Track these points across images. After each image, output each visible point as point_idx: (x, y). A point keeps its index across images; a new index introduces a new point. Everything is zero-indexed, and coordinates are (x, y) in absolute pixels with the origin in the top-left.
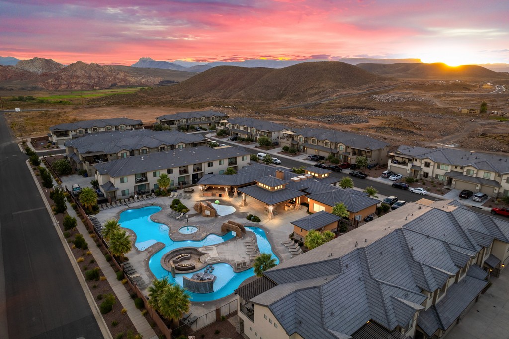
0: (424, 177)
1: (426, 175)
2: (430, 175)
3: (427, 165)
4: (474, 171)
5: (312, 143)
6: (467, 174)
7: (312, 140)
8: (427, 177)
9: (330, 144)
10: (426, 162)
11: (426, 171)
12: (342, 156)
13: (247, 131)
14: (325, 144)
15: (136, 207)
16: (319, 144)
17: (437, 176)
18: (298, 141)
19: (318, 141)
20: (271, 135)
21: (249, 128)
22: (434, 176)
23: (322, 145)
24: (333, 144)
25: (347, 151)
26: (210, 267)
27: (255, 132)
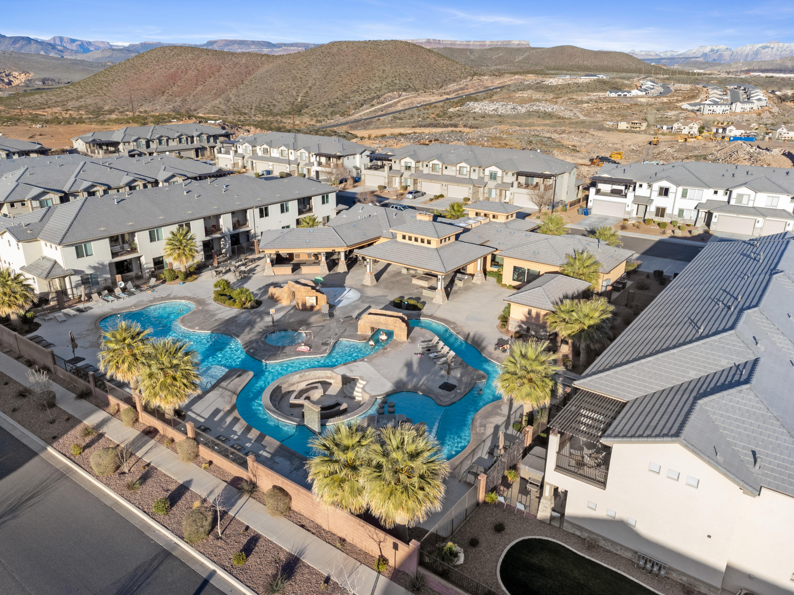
0: (657, 215)
1: (661, 212)
2: (668, 211)
3: (665, 192)
4: (749, 196)
5: (431, 173)
6: (736, 202)
7: (430, 165)
8: (662, 216)
9: (468, 170)
10: (661, 189)
11: (661, 205)
12: (494, 192)
13: (287, 158)
14: (458, 172)
15: (133, 306)
16: (446, 172)
17: (681, 212)
18: (403, 170)
19: (444, 167)
20: (342, 164)
21: (293, 151)
22: (676, 212)
23: (453, 174)
24: (474, 170)
25: (504, 181)
26: (384, 402)
27: (307, 159)
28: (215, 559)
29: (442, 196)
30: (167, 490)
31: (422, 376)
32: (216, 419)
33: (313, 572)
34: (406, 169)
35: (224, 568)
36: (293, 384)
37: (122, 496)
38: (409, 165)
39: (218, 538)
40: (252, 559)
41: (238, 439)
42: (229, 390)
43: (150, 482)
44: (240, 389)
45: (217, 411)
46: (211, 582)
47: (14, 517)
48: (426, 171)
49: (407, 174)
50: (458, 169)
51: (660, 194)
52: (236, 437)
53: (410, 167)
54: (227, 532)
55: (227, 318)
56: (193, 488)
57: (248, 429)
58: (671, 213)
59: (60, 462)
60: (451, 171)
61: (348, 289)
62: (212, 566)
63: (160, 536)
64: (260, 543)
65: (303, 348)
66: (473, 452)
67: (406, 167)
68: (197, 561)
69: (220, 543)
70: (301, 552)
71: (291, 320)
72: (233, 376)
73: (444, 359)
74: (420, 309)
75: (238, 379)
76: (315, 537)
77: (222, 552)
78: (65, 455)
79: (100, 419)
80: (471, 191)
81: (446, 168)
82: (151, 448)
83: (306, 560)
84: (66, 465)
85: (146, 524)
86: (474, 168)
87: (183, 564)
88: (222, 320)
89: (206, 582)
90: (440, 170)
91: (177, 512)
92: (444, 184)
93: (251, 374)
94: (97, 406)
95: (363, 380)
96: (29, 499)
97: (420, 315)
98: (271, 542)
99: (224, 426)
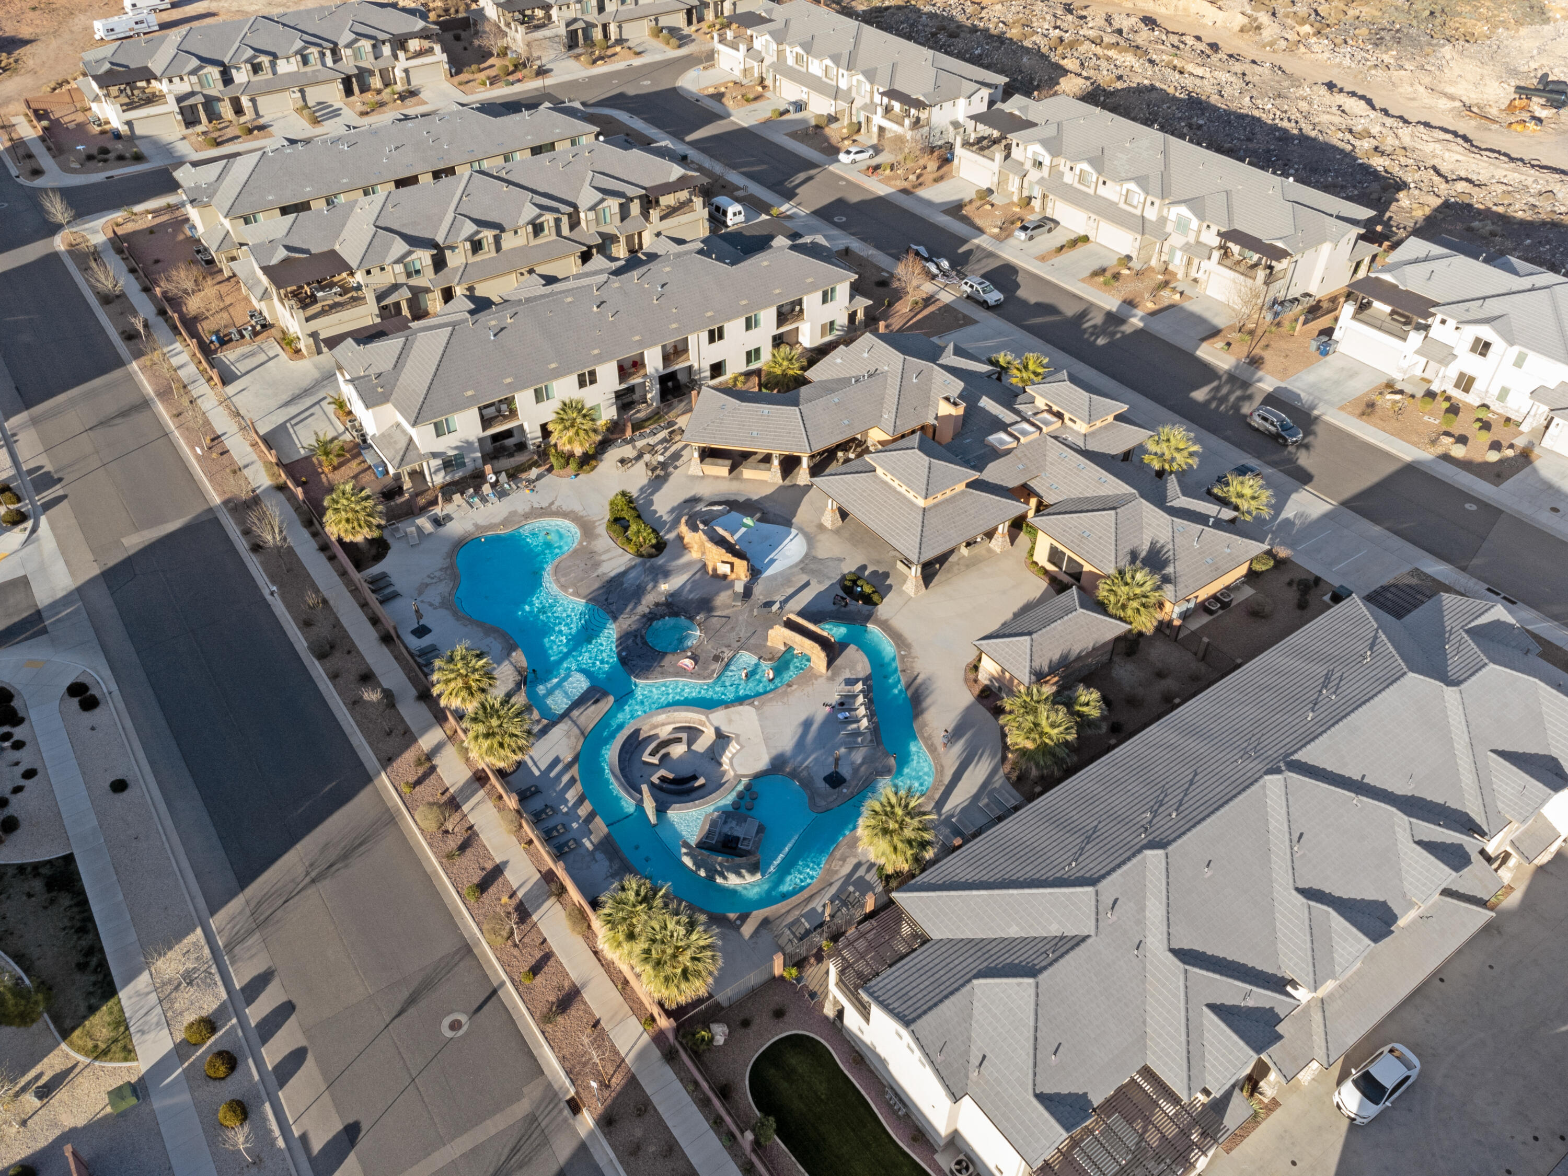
0: (1457, 386)
1: (1465, 383)
2: (1479, 385)
3: (1482, 348)
5: (1076, 185)
7: (1077, 171)
8: (1467, 390)
9: (1142, 200)
10: (1478, 340)
11: (1470, 372)
12: (1179, 254)
13: (834, 83)
14: (1123, 198)
15: (500, 524)
16: (1102, 191)
17: (1504, 394)
18: (1028, 165)
19: (1101, 182)
20: (928, 119)
21: (846, 73)
22: (1495, 391)
23: (1114, 198)
24: (1152, 203)
25: (1202, 239)
26: (748, 788)
27: (868, 95)
28: (508, 969)
29: (1085, 239)
30: (483, 869)
31: (812, 752)
32: (552, 775)
33: (588, 1011)
34: (1034, 165)
35: (513, 981)
36: (655, 727)
37: (441, 863)
38: (1041, 159)
39: (516, 946)
40: (539, 979)
41: (567, 813)
42: (578, 727)
43: (469, 852)
44: (591, 726)
45: (556, 761)
46: (500, 993)
47: (346, 866)
48: (1069, 178)
49: (1034, 174)
50: (1124, 192)
51: (1473, 349)
52: (565, 810)
53: (1040, 163)
54: (526, 940)
55: (612, 574)
56: (507, 873)
57: (581, 800)
58: (1484, 389)
59: (392, 798)
60: (1111, 192)
61: (794, 531)
62: (504, 977)
63: (467, 926)
64: (552, 962)
65: (688, 663)
66: (811, 898)
67: (1035, 161)
68: (493, 966)
69: (516, 952)
70: (584, 985)
71: (691, 596)
72: (588, 700)
73: (854, 726)
74: (876, 604)
75: (593, 707)
76: (602, 970)
77: (515, 963)
78: (397, 790)
79: (436, 742)
80: (1137, 245)
81: (1104, 183)
82: (478, 803)
83: (586, 995)
84: (397, 805)
85: (457, 906)
86: (1154, 199)
87: (480, 966)
88: (606, 578)
89: (495, 992)
90: (1093, 186)
91: (487, 902)
92: (1093, 216)
93: (611, 699)
94: (436, 717)
95: (738, 743)
96: (361, 844)
97: (868, 618)
98: (561, 964)
99: (558, 789)
